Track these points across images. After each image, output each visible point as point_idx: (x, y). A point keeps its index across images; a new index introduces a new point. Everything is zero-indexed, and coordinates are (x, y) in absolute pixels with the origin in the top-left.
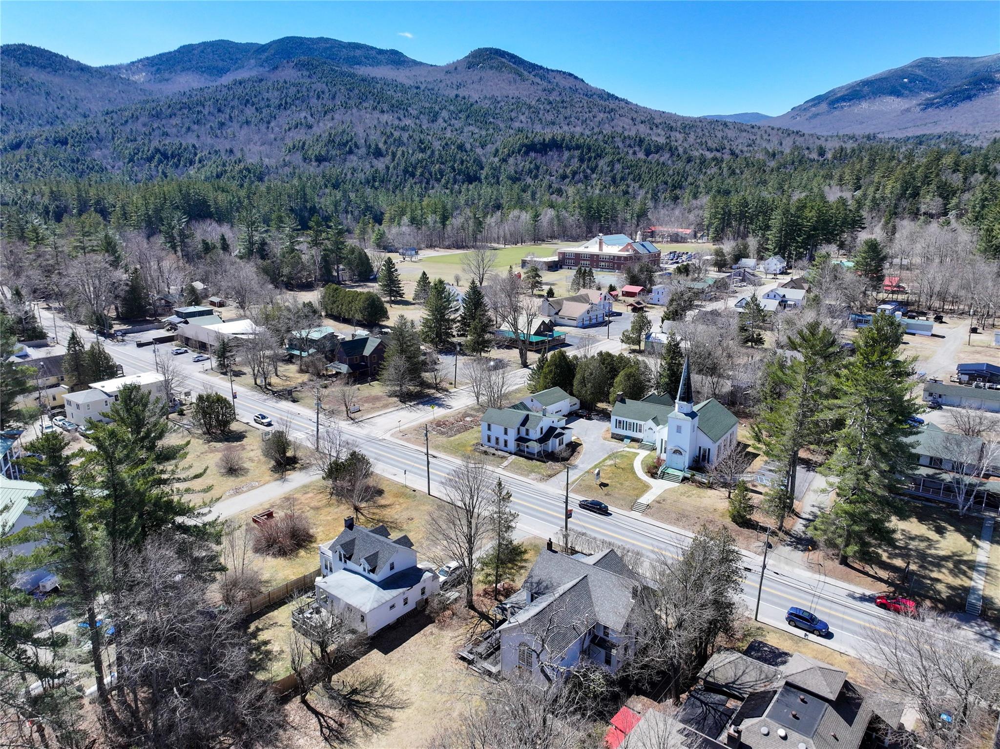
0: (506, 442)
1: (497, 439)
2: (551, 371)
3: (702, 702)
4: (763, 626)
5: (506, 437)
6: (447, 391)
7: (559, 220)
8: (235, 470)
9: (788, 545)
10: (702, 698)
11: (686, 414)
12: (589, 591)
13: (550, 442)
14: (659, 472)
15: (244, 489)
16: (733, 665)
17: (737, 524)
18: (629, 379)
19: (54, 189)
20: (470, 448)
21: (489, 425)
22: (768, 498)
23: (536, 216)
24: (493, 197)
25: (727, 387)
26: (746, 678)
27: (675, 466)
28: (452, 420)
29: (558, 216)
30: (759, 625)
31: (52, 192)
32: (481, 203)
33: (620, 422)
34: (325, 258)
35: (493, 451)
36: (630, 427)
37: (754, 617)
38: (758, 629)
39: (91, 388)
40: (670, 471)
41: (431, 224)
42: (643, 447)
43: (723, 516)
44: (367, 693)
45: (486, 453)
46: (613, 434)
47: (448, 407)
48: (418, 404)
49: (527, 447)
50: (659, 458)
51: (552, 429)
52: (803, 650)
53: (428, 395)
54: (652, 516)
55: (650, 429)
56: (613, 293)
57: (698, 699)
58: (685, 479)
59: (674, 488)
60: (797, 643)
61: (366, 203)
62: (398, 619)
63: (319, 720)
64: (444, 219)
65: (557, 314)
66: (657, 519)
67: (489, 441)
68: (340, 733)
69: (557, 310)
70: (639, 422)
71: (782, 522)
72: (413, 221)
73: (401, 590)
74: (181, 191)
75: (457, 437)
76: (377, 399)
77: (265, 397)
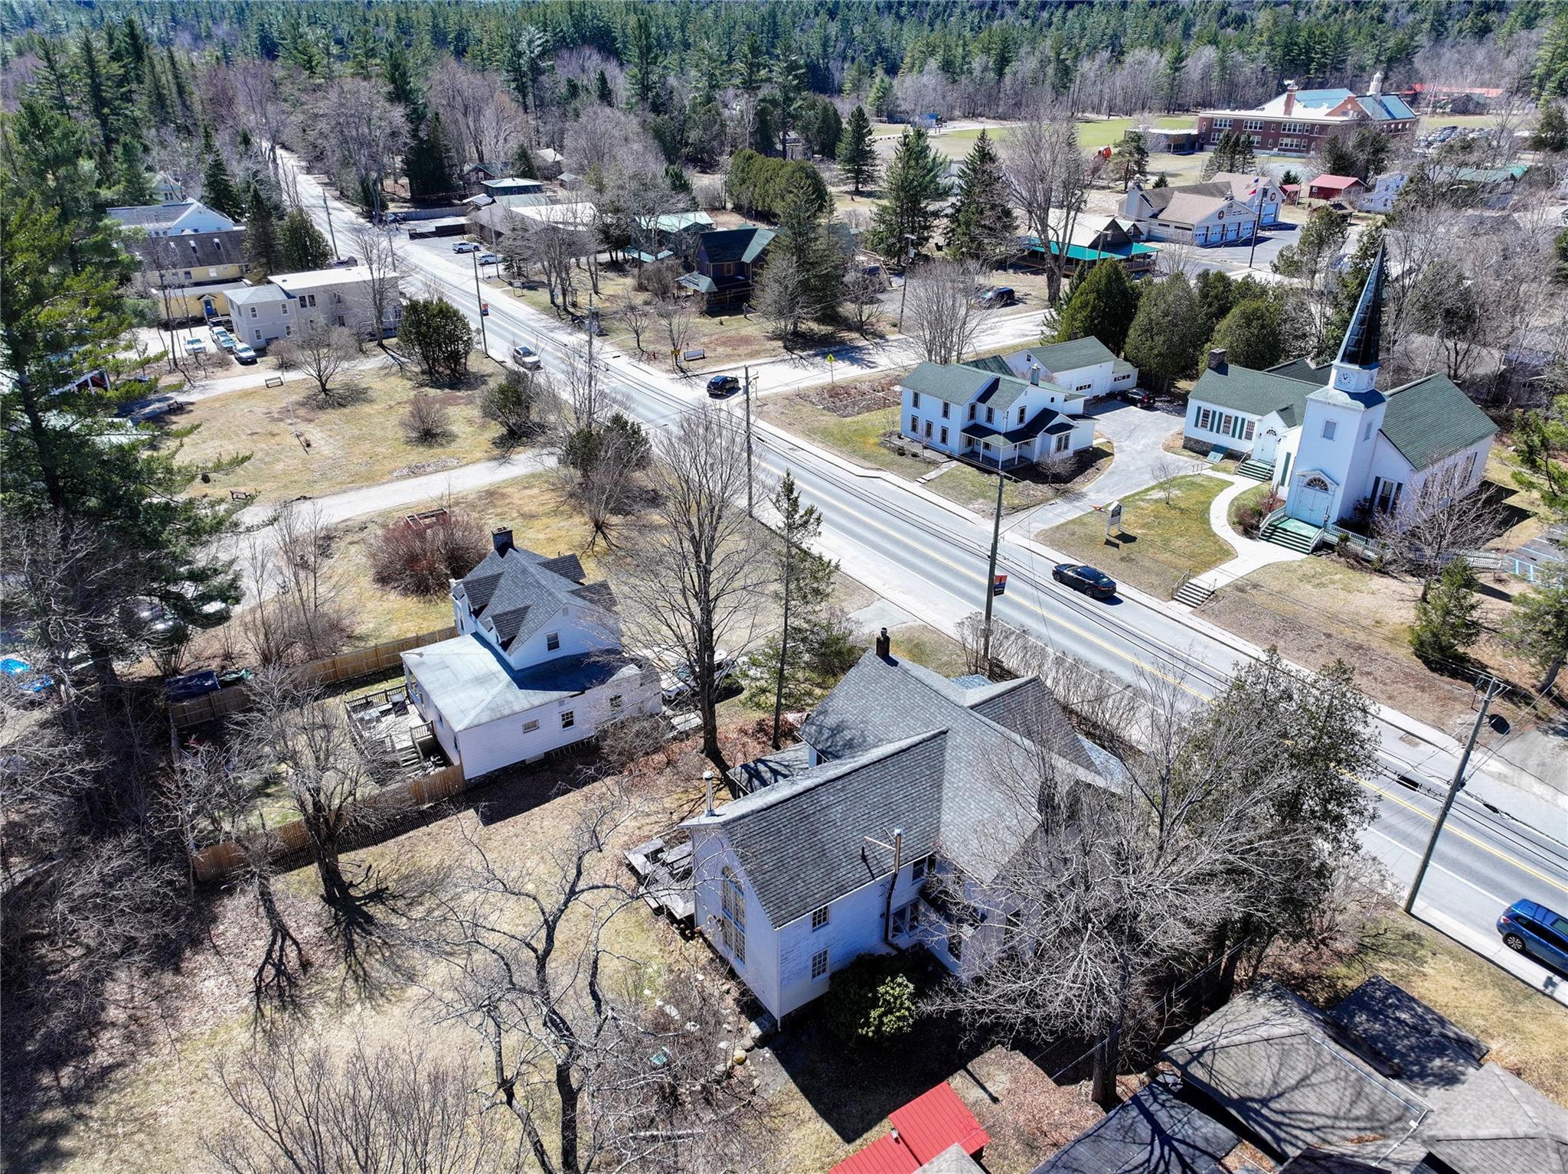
0: (944, 432)
1: (929, 426)
2: (1084, 305)
3: (1157, 1129)
4: (1424, 932)
5: (945, 422)
6: (882, 337)
7: (1224, 68)
8: (434, 436)
9: (1557, 732)
10: (1162, 1116)
11: (1354, 396)
12: (942, 771)
13: (1038, 440)
14: (1263, 525)
15: (428, 469)
16: (1274, 1051)
17: (1427, 662)
18: (1249, 325)
19: (403, 15)
20: (873, 440)
21: (916, 396)
22: (1522, 610)
23: (1178, 62)
24: (1109, 32)
25: (1488, 362)
26: (1306, 1100)
27: (1305, 514)
28: (865, 387)
29: (1222, 61)
30: (1413, 926)
31: (399, 21)
32: (1083, 44)
33: (1206, 415)
34: (761, 115)
35: (917, 448)
36: (1227, 424)
37: (1403, 904)
38: (1408, 937)
39: (270, 282)
40: (1292, 525)
41: (977, 73)
42: (1248, 471)
43: (1392, 640)
44: (401, 903)
45: (901, 452)
46: (1188, 439)
47: (871, 365)
48: (816, 355)
49: (987, 446)
50: (1273, 495)
51: (1046, 415)
52: (1531, 1027)
53: (842, 342)
54: (1216, 617)
55: (1272, 432)
56: (1289, 188)
57: (1150, 1117)
58: (1322, 547)
59: (1289, 564)
60: (1515, 1001)
61: (879, 42)
62: (548, 754)
63: (274, 942)
64: (1003, 61)
65: (1155, 216)
66: (1227, 626)
67: (914, 428)
68: (292, 983)
69: (1156, 211)
70: (1250, 417)
71: (1553, 674)
72: (947, 66)
73: (555, 695)
74: (571, 11)
75: (859, 418)
76: (746, 341)
77: (557, 324)
